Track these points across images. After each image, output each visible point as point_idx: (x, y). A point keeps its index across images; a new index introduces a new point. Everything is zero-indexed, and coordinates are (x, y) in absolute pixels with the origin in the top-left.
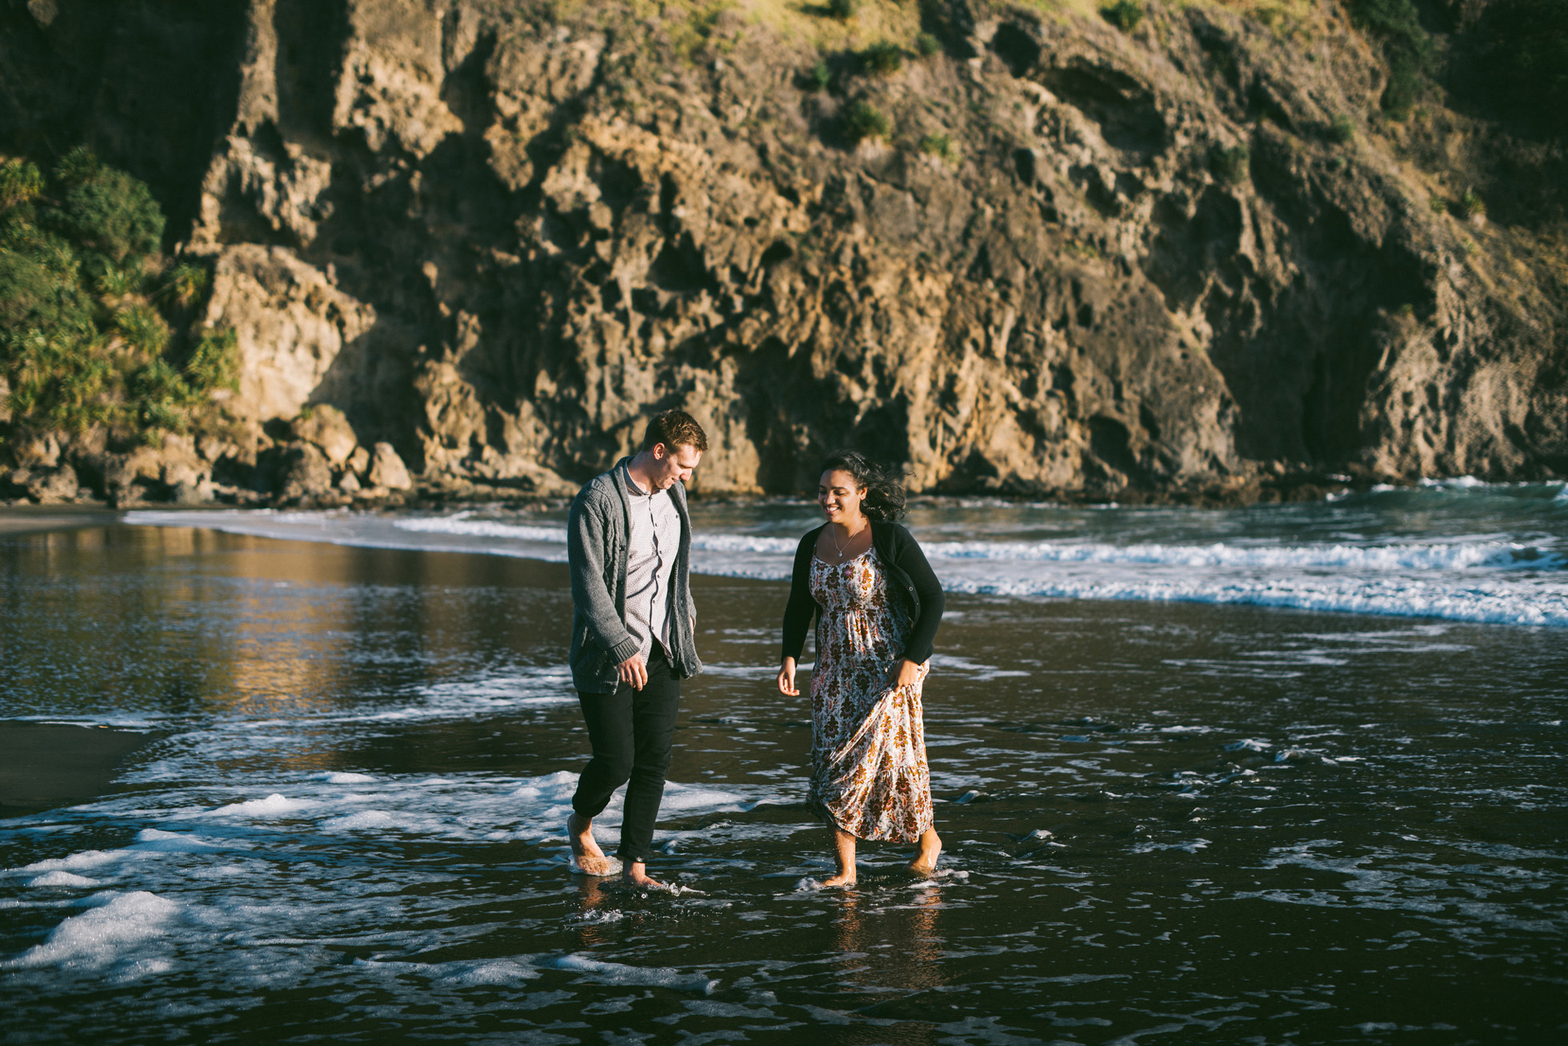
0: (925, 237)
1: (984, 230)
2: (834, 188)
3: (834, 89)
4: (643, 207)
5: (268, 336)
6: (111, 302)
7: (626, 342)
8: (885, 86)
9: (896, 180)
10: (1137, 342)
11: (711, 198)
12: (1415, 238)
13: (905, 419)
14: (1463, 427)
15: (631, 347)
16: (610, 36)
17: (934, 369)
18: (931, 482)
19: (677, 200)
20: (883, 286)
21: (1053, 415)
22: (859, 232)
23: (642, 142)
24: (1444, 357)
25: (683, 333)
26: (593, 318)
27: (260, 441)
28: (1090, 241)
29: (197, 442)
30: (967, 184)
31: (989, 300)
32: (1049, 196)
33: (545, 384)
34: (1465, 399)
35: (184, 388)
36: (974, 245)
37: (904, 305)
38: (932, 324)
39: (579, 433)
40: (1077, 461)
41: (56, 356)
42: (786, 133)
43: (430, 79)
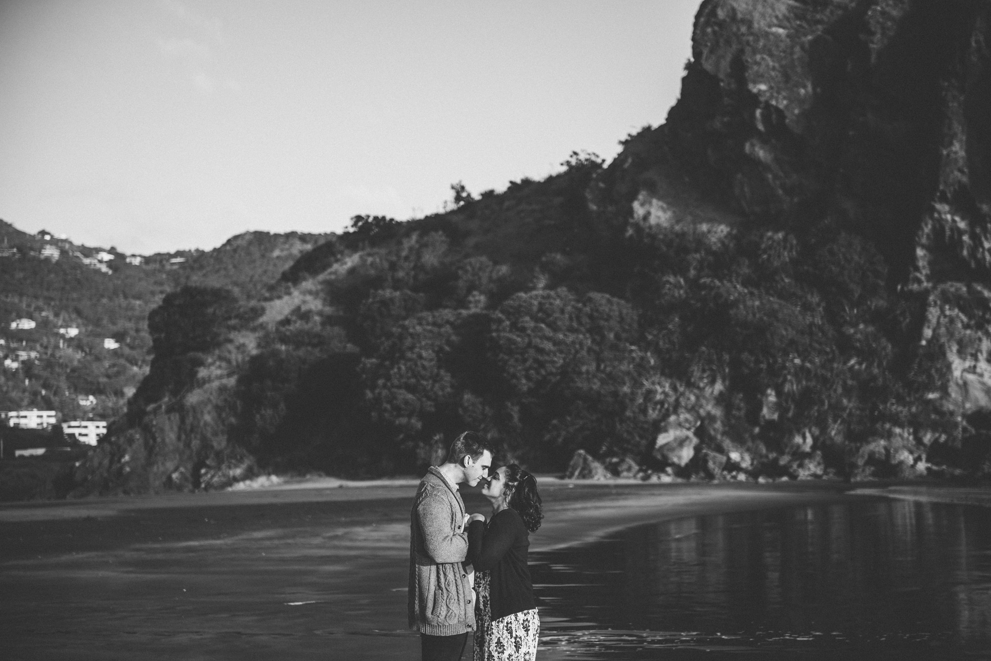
41: (808, 371)
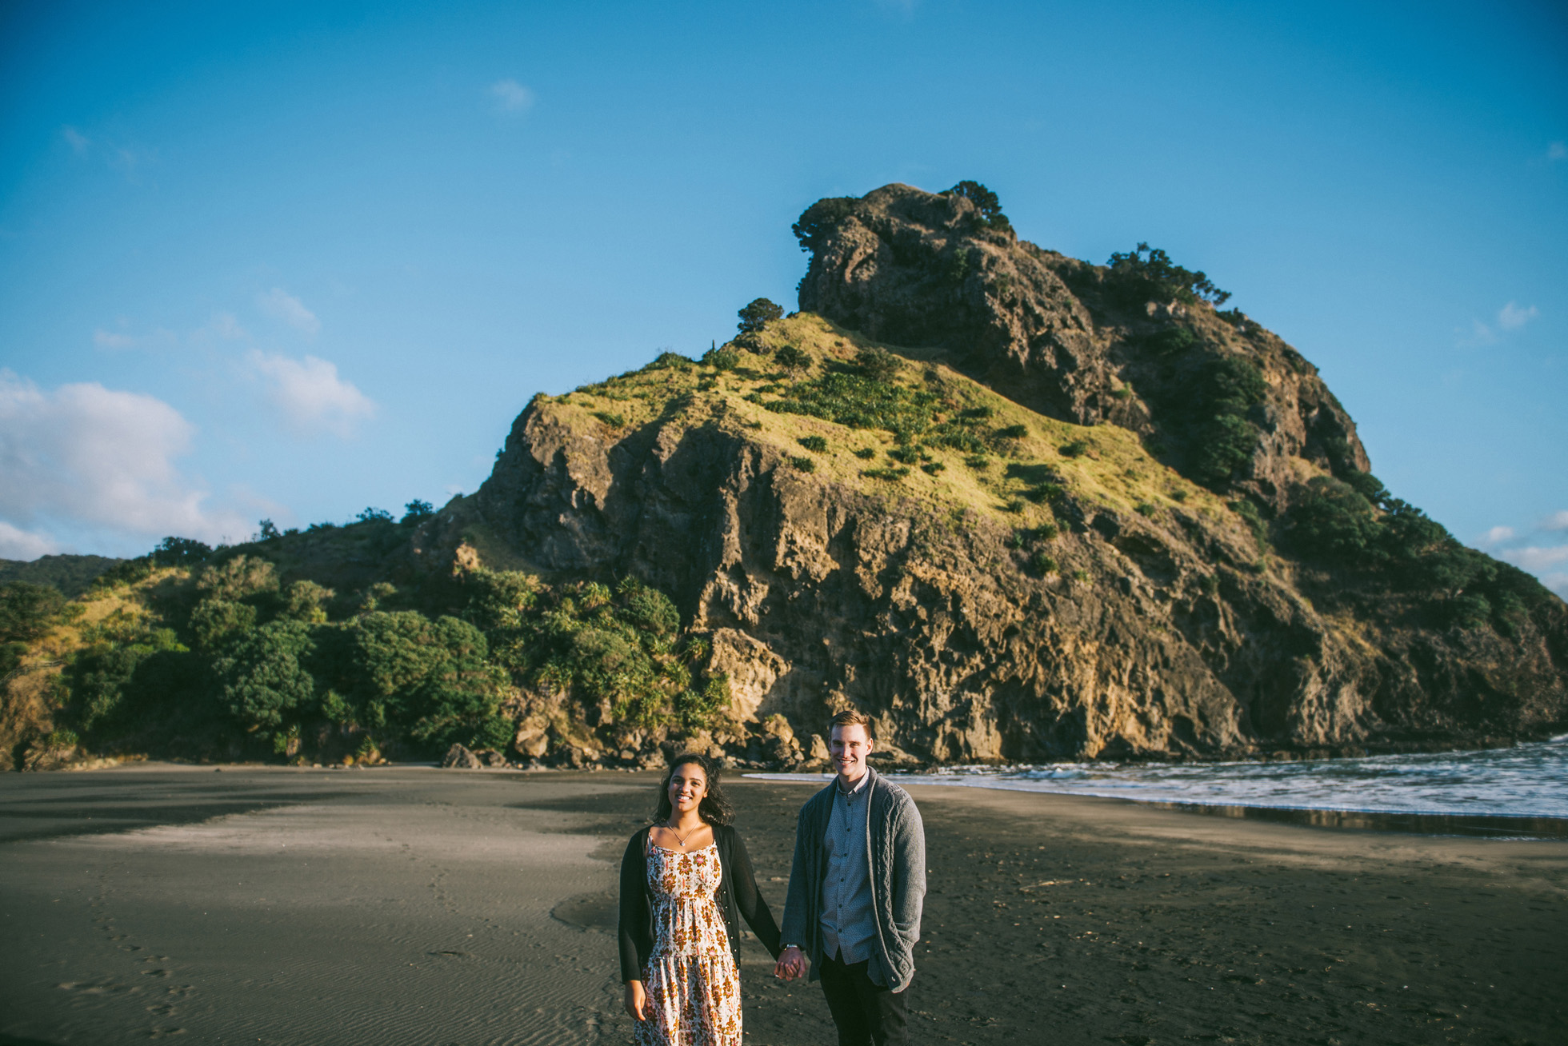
0: (1083, 623)
2: (1035, 598)
3: (1025, 548)
4: (943, 608)
5: (742, 677)
6: (658, 658)
7: (938, 679)
8: (1050, 546)
9: (1065, 593)
10: (1193, 676)
11: (977, 603)
12: (1308, 621)
13: (1084, 718)
14: (1337, 718)
15: (940, 682)
16: (913, 521)
17: (1095, 691)
18: (1097, 751)
19: (960, 604)
20: (1068, 648)
21: (1155, 714)
22: (1052, 620)
23: (939, 574)
24: (1324, 681)
25: (966, 674)
26: (921, 665)
27: (746, 734)
29: (713, 735)
30: (1098, 595)
31: (1118, 655)
32: (1138, 601)
33: (897, 702)
34: (1337, 703)
35: (704, 705)
36: (1107, 626)
37: (1078, 658)
38: (1092, 668)
39: (915, 728)
40: (1165, 739)
41: (635, 687)
42: (1007, 569)
43: (823, 542)
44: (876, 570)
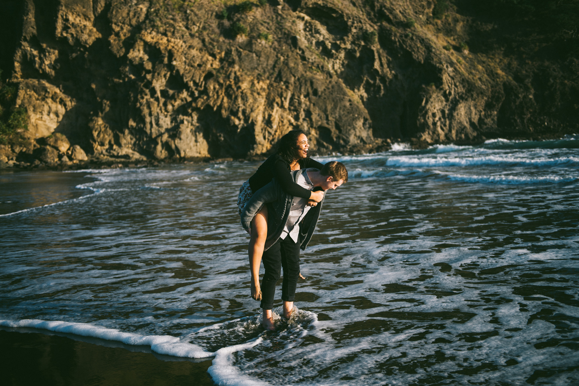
0: (260, 68)
1: (280, 65)
2: (228, 53)
3: (229, 19)
4: (162, 62)
5: (39, 110)
7: (159, 108)
8: (247, 17)
9: (249, 49)
10: (333, 101)
11: (185, 58)
12: (435, 60)
13: (254, 130)
14: (454, 124)
15: (161, 109)
16: (151, 2)
17: (264, 113)
18: (264, 151)
19: (173, 59)
20: (245, 86)
21: (305, 127)
22: (237, 67)
23: (162, 39)
24: (447, 100)
25: (178, 104)
26: (147, 100)
27: (35, 146)
28: (318, 67)
29: (12, 147)
30: (275, 49)
31: (282, 89)
32: (303, 52)
33: (132, 123)
34: (455, 114)
35: (6, 129)
36: (277, 70)
37: (252, 92)
38: (263, 98)
39: (145, 139)
40: (315, 142)
42: (212, 34)
43: (89, 20)
44: (123, 38)
